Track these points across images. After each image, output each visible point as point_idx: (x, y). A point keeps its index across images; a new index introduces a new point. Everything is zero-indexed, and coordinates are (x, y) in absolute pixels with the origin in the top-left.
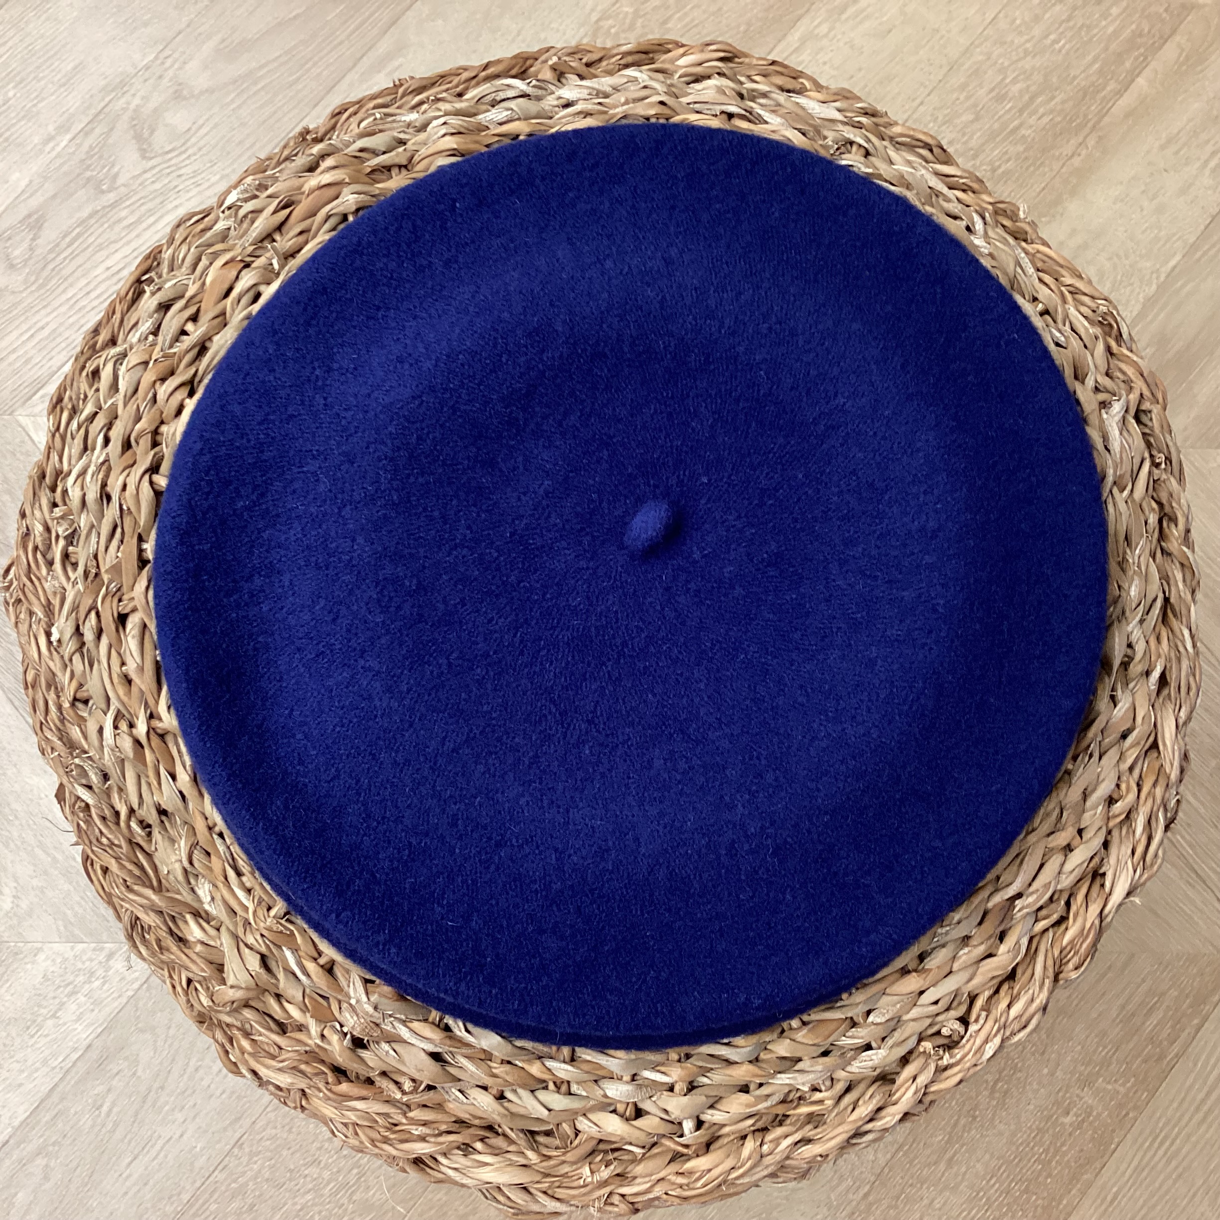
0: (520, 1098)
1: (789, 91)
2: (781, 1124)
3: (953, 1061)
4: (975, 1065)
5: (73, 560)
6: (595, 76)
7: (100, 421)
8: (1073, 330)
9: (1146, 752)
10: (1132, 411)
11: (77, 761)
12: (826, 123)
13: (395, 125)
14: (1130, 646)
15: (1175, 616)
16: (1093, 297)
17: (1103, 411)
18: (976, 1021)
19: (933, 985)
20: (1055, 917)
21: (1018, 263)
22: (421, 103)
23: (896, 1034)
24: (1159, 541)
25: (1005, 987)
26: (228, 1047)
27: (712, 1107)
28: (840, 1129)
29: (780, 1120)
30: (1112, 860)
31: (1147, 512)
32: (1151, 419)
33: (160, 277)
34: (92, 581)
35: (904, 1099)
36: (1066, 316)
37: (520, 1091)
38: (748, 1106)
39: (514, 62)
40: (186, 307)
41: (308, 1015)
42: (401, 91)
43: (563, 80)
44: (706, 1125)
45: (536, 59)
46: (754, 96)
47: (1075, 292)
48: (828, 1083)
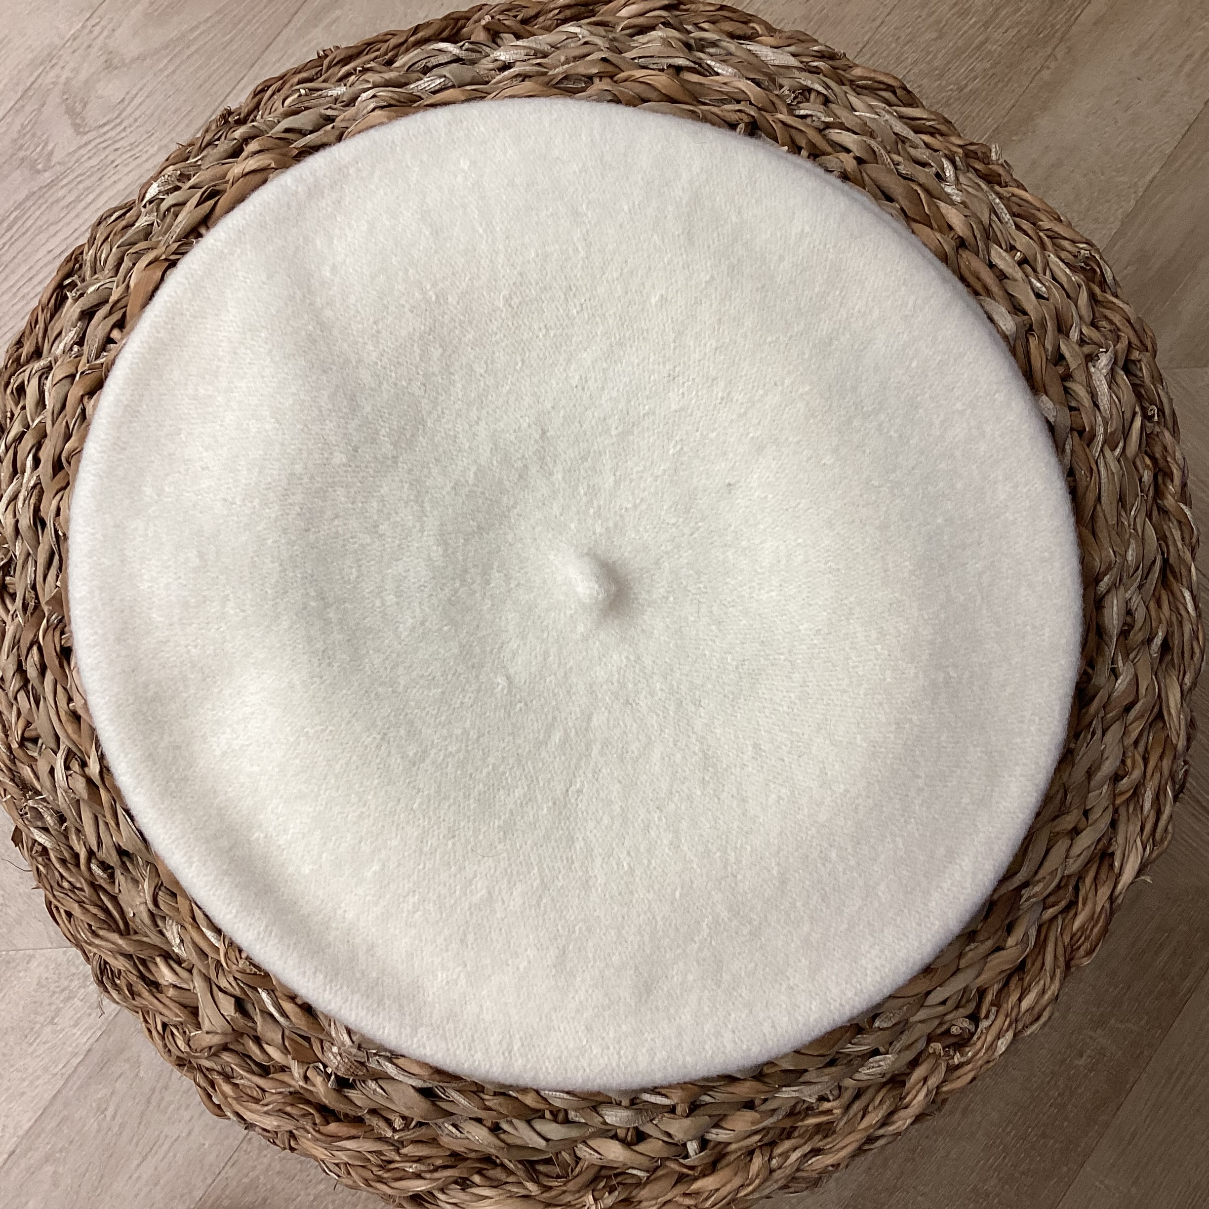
0: (516, 1129)
1: (739, 37)
2: (789, 1137)
3: (962, 1060)
4: (988, 1062)
5: (11, 591)
6: (534, 35)
7: (28, 441)
8: (1054, 278)
9: (1151, 725)
10: (1121, 363)
11: (30, 803)
12: (781, 70)
13: (321, 101)
14: (1129, 613)
15: (1175, 577)
16: (1073, 242)
17: (1090, 364)
18: (987, 1017)
19: (940, 985)
20: (1063, 903)
21: (993, 211)
22: (348, 75)
23: (904, 1037)
24: (1154, 500)
25: (1015, 979)
26: (210, 1090)
27: (717, 1126)
28: (850, 1138)
29: (788, 1133)
30: (1120, 838)
31: (1141, 471)
32: (1141, 369)
33: (83, 280)
34: (32, 614)
35: (914, 1102)
36: (1047, 264)
37: (515, 1121)
38: (753, 1123)
39: (445, 23)
40: (110, 313)
41: (290, 1057)
42: (326, 62)
43: (499, 41)
44: (712, 1144)
45: (468, 19)
46: (702, 45)
47: (1054, 237)
48: (836, 1092)
